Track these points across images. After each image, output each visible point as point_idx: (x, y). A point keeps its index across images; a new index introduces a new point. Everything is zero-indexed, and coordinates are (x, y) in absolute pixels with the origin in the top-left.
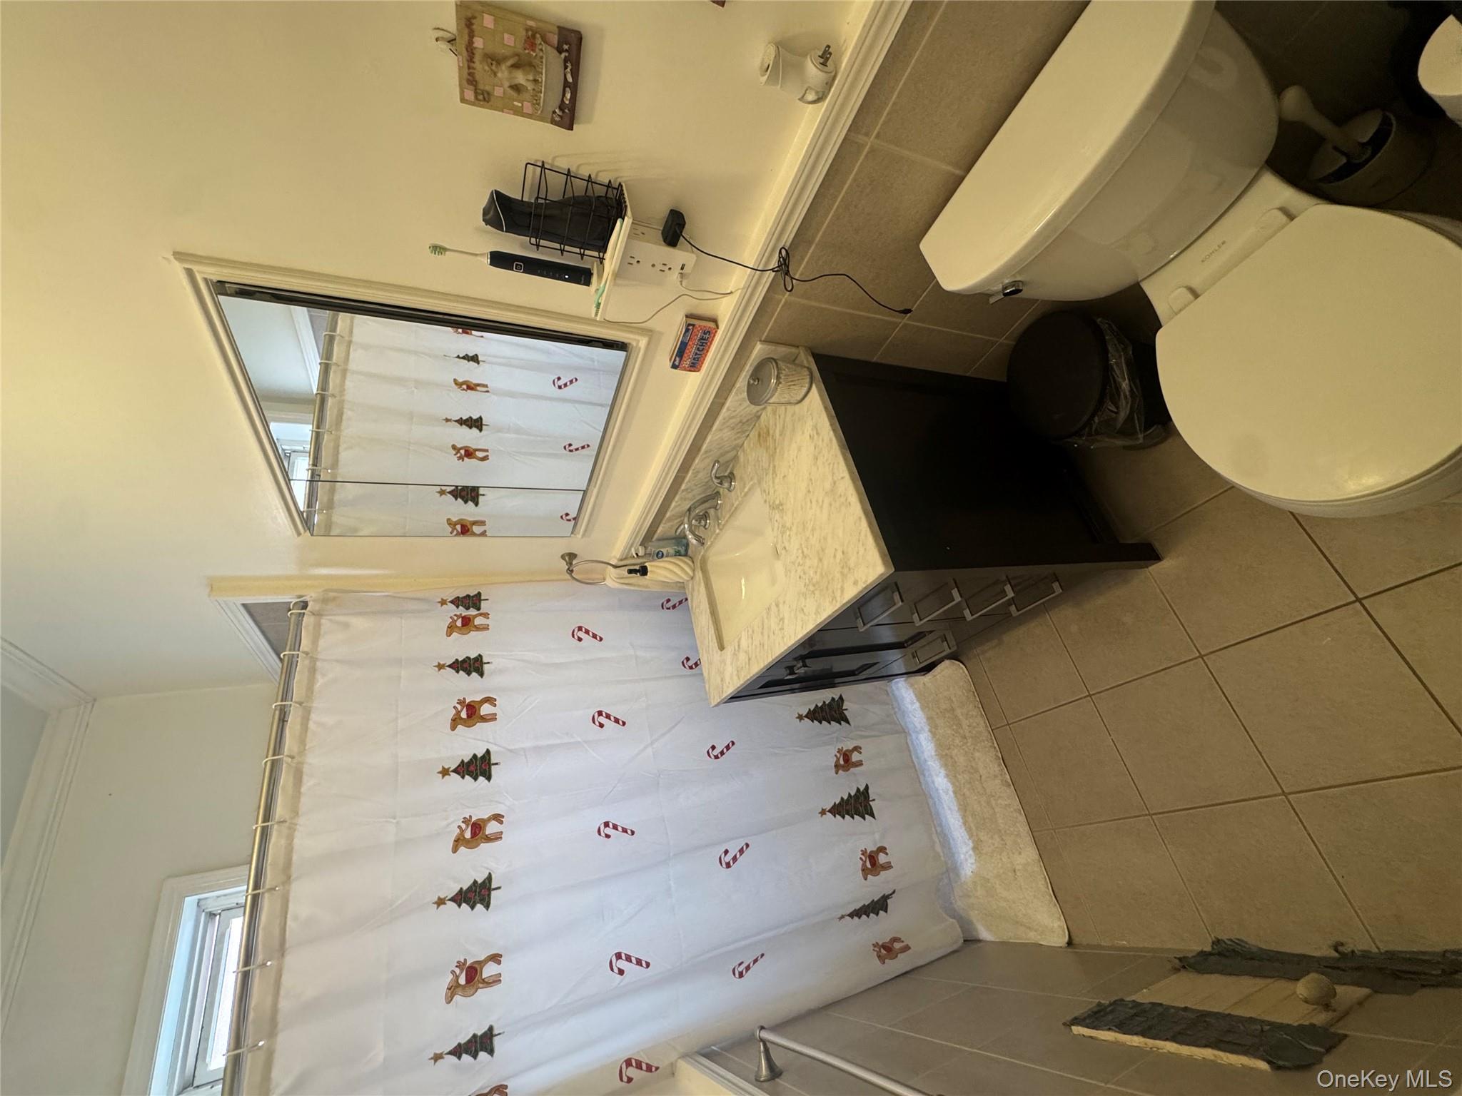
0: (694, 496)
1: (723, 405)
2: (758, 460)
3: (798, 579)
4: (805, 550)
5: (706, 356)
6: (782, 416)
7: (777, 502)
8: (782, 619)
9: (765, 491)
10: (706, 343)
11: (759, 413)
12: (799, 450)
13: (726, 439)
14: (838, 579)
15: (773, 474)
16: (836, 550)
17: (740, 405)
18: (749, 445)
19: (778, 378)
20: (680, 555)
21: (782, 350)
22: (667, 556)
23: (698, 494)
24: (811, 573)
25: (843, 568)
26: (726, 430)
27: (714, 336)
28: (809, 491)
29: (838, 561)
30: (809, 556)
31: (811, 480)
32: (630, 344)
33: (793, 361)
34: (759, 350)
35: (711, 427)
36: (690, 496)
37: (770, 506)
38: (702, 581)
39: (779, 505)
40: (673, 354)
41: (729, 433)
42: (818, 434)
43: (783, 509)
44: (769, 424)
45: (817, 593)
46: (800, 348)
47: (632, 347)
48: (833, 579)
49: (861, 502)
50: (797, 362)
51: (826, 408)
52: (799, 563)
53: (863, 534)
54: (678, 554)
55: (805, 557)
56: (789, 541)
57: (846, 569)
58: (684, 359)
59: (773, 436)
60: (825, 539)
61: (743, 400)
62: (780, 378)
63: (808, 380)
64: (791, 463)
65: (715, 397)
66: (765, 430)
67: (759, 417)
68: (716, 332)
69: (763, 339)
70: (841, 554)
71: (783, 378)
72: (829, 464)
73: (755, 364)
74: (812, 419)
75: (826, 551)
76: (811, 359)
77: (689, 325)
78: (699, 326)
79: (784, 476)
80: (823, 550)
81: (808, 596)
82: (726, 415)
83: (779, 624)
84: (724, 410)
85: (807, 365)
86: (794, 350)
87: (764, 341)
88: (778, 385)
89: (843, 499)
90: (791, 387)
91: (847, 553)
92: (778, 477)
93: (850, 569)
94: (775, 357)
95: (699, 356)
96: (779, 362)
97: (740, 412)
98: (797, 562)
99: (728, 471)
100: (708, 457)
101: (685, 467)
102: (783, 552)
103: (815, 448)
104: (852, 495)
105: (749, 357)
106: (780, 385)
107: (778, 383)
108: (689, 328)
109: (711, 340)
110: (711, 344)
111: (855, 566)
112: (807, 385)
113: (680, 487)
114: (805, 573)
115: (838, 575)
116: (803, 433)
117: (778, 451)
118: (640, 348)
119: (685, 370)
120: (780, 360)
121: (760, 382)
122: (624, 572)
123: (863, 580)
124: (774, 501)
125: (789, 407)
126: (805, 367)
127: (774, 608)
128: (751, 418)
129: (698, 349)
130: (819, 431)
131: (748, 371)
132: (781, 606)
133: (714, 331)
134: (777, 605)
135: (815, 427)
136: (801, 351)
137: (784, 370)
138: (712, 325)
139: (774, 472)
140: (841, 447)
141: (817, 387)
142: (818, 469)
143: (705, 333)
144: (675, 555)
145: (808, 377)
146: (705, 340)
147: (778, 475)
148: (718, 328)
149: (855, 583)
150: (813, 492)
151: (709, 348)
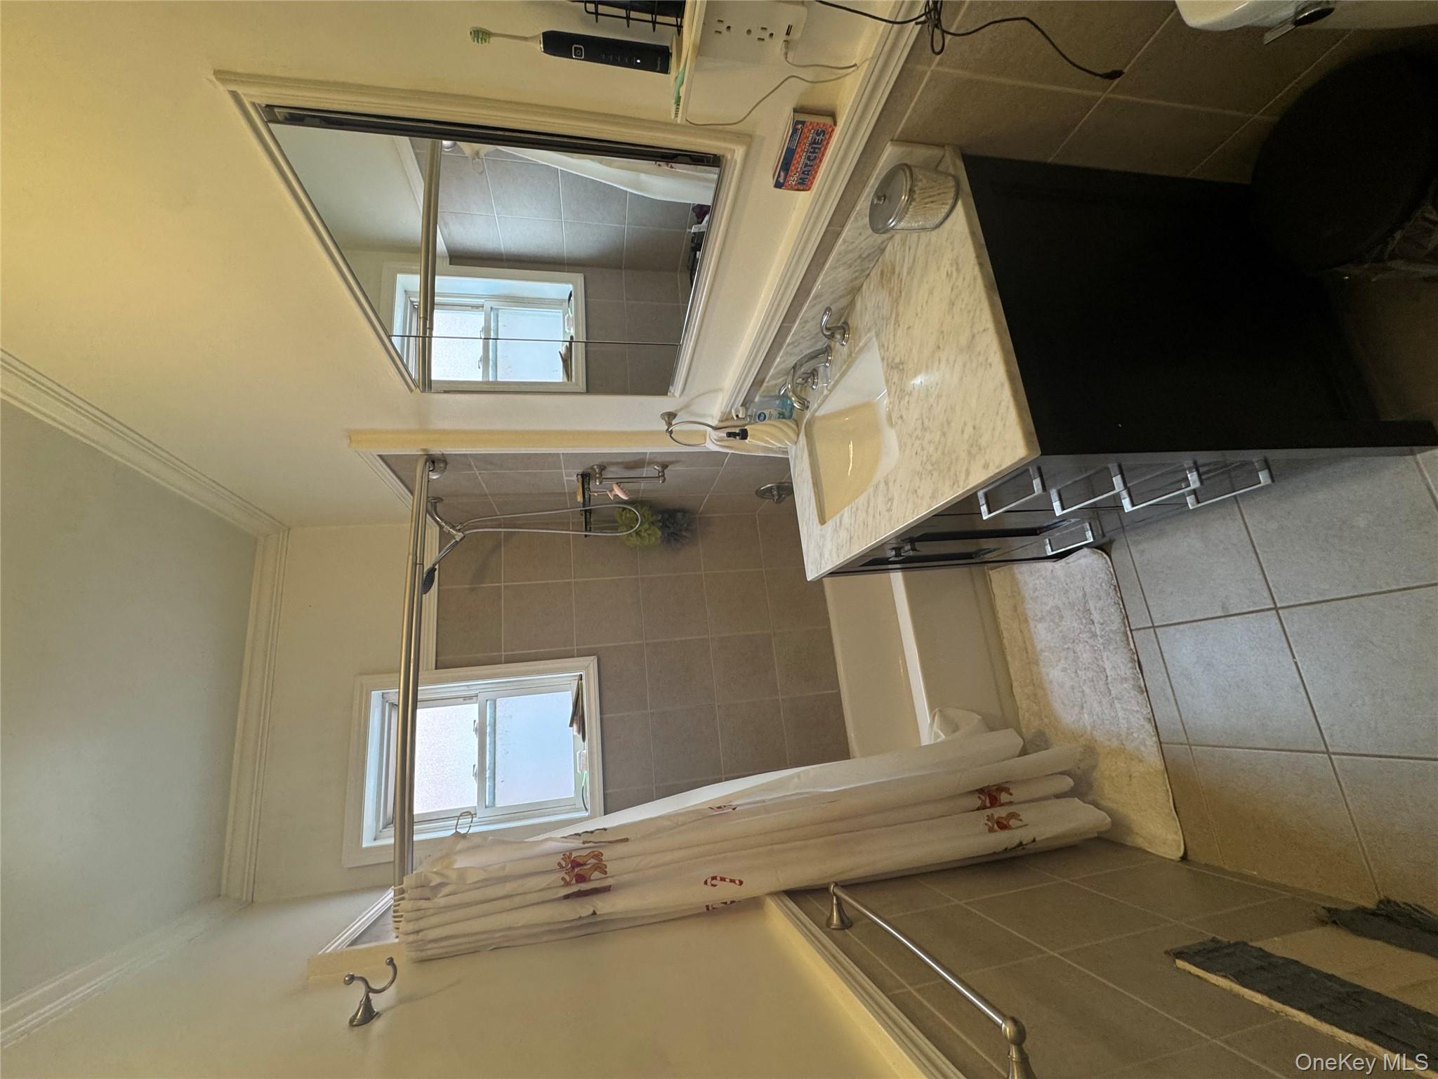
0: (801, 350)
1: (838, 234)
2: (878, 307)
3: (914, 454)
4: (926, 421)
5: (818, 167)
6: (913, 247)
7: (897, 360)
8: (891, 500)
9: (883, 346)
10: (819, 149)
11: (885, 243)
12: (931, 292)
13: (840, 281)
14: (964, 460)
15: (895, 324)
16: (965, 424)
17: (860, 234)
18: (869, 288)
19: (911, 192)
20: (784, 418)
21: (921, 153)
22: (770, 418)
23: (806, 348)
24: (932, 449)
25: (972, 446)
26: (841, 269)
27: (830, 136)
28: (939, 347)
29: (966, 436)
30: (930, 429)
31: (942, 332)
32: (723, 156)
33: (934, 167)
34: (889, 155)
35: (824, 264)
36: (797, 350)
37: (888, 365)
38: (806, 448)
39: (899, 363)
40: (777, 166)
41: (846, 272)
42: (958, 270)
43: (903, 369)
44: (895, 260)
45: (936, 474)
46: (946, 147)
47: (726, 160)
48: (957, 459)
49: (1007, 363)
50: (941, 168)
51: (973, 234)
52: (917, 437)
53: (1003, 404)
54: (782, 416)
55: (924, 429)
56: (907, 409)
57: (975, 448)
58: (790, 173)
59: (899, 275)
60: (953, 409)
61: (864, 227)
62: (914, 191)
63: (952, 194)
64: (919, 309)
65: (829, 224)
66: (890, 267)
67: (883, 251)
68: (833, 130)
69: (895, 138)
70: (972, 429)
71: (917, 192)
72: (969, 312)
73: (884, 174)
74: (953, 250)
75: (952, 424)
76: (960, 164)
77: (797, 123)
78: (811, 123)
79: (909, 328)
80: (949, 423)
81: (924, 476)
82: (843, 247)
83: (888, 503)
84: (840, 241)
85: (953, 173)
86: (936, 152)
87: (896, 141)
88: (910, 204)
89: (981, 359)
90: (928, 206)
91: (980, 428)
92: (901, 328)
93: (980, 449)
94: (908, 163)
95: (810, 168)
96: (915, 170)
97: (860, 243)
98: (914, 436)
99: (842, 320)
100: (820, 303)
101: (790, 317)
102: (900, 422)
103: (952, 289)
104: (995, 353)
105: (875, 165)
106: (914, 204)
107: (911, 199)
108: (797, 128)
109: (825, 143)
110: (826, 149)
111: (988, 446)
112: (950, 202)
113: (784, 341)
114: (923, 449)
115: (963, 455)
116: (938, 269)
117: (903, 293)
118: (736, 162)
119: (792, 188)
120: (916, 167)
121: (887, 201)
122: (723, 434)
123: (997, 464)
124: (894, 359)
125: (923, 234)
126: (950, 175)
127: (882, 485)
128: (874, 252)
129: (809, 158)
130: (960, 266)
131: (872, 186)
132: (891, 484)
133: (830, 130)
134: (886, 483)
135: (956, 263)
136: (947, 154)
137: (921, 180)
138: (828, 121)
139: (897, 322)
140: (988, 288)
141: (965, 205)
142: (953, 317)
143: (818, 134)
144: (779, 418)
145: (953, 189)
146: (818, 143)
147: (901, 325)
148: (835, 124)
149: (986, 466)
150: (943, 350)
151: (823, 155)
